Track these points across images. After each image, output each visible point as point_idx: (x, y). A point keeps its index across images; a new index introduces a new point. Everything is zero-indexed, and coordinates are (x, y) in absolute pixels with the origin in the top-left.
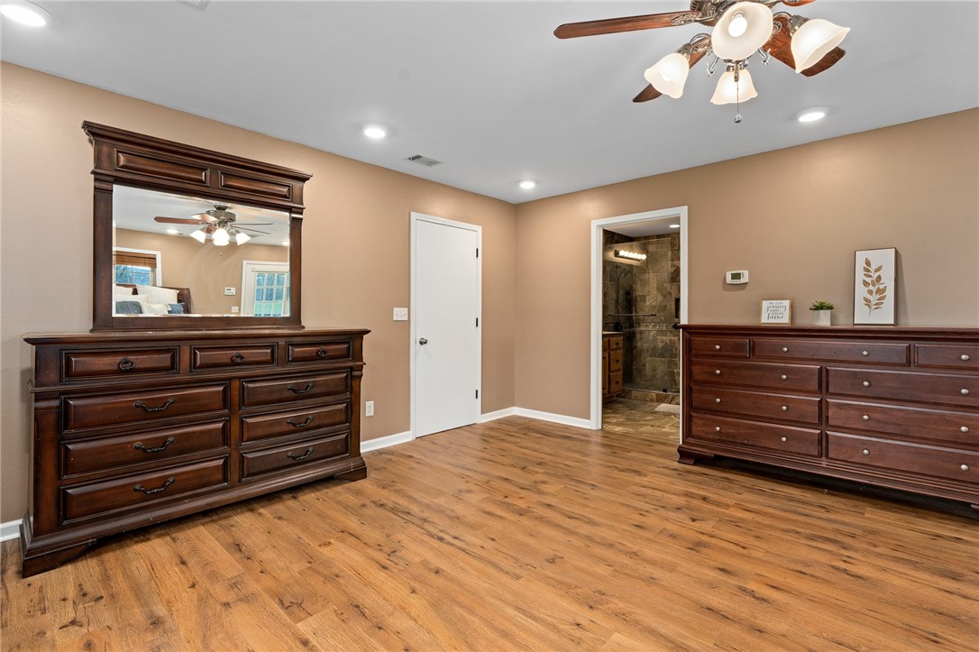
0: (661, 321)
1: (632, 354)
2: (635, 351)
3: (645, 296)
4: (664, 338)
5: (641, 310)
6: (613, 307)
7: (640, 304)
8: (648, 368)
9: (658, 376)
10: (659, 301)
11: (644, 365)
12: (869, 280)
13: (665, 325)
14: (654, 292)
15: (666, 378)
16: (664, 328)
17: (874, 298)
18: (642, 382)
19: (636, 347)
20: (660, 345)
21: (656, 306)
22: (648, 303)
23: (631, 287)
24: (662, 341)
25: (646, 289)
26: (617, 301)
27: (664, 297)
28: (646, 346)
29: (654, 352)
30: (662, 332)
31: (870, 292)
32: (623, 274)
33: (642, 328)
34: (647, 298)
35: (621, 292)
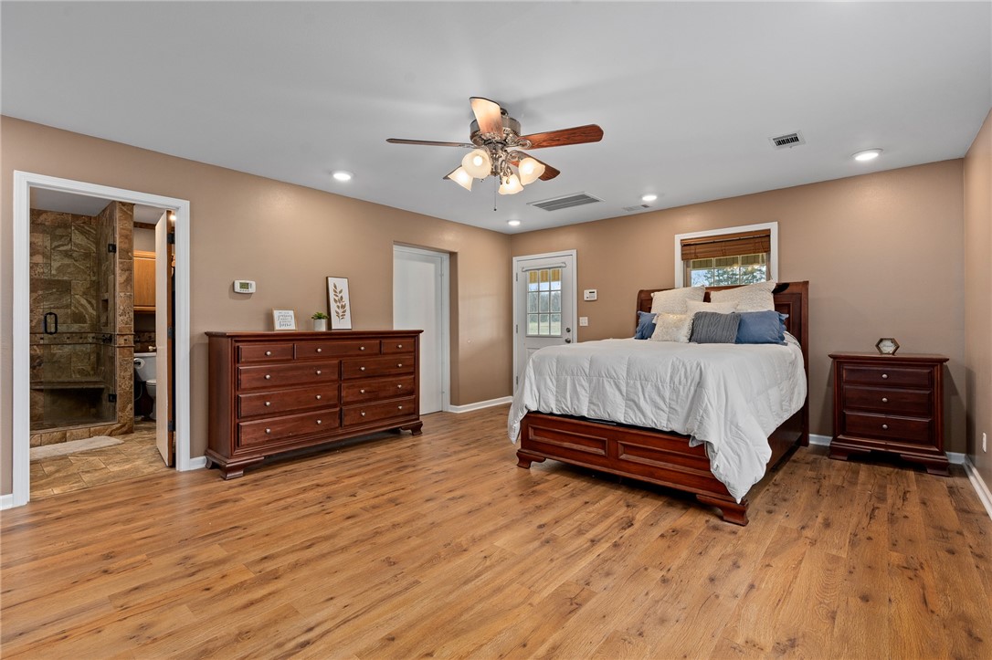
12: (337, 298)
17: (340, 311)
31: (338, 307)
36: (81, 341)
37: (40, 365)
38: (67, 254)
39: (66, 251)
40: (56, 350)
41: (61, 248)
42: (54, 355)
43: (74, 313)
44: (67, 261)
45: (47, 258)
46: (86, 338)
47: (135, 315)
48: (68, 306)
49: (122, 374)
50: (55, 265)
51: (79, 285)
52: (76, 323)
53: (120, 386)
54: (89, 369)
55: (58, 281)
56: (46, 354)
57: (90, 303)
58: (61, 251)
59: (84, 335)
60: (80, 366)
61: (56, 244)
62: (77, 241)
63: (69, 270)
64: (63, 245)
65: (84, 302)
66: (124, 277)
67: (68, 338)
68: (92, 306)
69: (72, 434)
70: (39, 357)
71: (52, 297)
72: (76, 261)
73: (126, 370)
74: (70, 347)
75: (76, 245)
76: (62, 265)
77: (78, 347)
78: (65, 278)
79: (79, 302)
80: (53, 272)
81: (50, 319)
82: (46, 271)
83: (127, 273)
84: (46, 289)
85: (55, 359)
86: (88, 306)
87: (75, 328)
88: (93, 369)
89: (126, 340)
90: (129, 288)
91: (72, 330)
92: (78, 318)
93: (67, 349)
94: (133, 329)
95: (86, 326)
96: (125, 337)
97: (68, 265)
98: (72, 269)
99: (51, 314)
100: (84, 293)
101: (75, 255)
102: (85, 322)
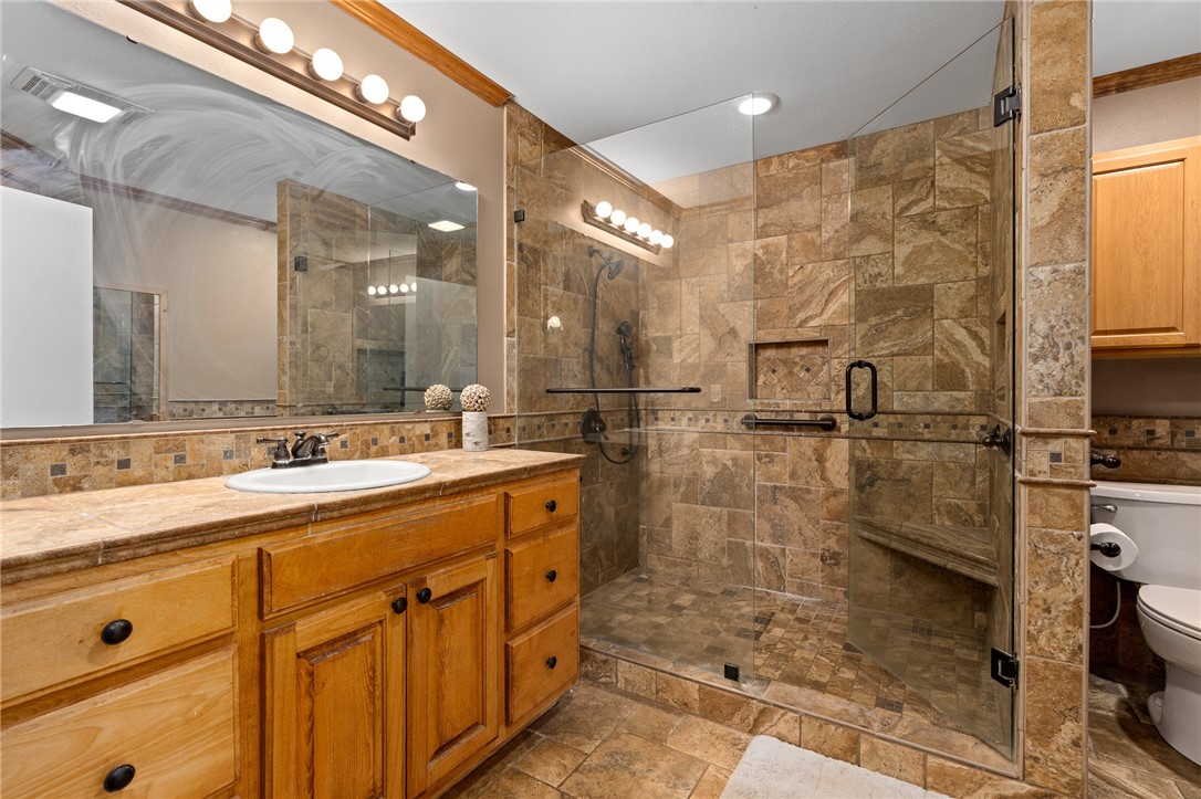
0: (714, 408)
1: (636, 492)
2: (644, 486)
3: (668, 340)
4: (718, 451)
5: (660, 376)
6: (577, 369)
7: (656, 361)
8: (678, 531)
9: (704, 554)
10: (705, 351)
11: (668, 522)
13: (720, 419)
14: (693, 328)
15: (725, 561)
16: (720, 427)
18: (661, 568)
19: (647, 475)
20: (709, 471)
21: (696, 366)
22: (677, 359)
23: (635, 314)
24: (714, 461)
25: (672, 322)
26: (591, 351)
27: (720, 342)
28: (672, 472)
29: (692, 490)
30: (713, 438)
32: (605, 273)
33: (661, 425)
34: (676, 345)
35: (605, 326)
36: (954, 435)
37: (871, 483)
38: (926, 223)
39: (923, 214)
40: (902, 452)
41: (915, 210)
42: (898, 463)
43: (940, 366)
44: (926, 238)
45: (886, 240)
46: (966, 427)
47: (1095, 363)
48: (927, 348)
49: (1040, 590)
50: (902, 251)
51: (952, 296)
52: (943, 389)
53: (1032, 638)
54: (972, 506)
55: (908, 288)
56: (883, 461)
57: (974, 335)
58: (911, 218)
59: (962, 420)
60: (952, 498)
61: (903, 202)
62: (948, 184)
63: (930, 260)
64: (915, 203)
65: (961, 334)
66: (1053, 201)
67: (927, 426)
68: (981, 344)
69: (873, 750)
70: (870, 466)
71: (896, 329)
72: (944, 234)
73: (1054, 579)
74: (930, 447)
75: (945, 193)
76: (916, 252)
77: (948, 451)
78: (922, 280)
79: (950, 336)
80: (899, 270)
81: (862, 378)
82: (884, 269)
83: (1063, 185)
84: (885, 311)
85: (901, 474)
86: (971, 344)
87: (942, 400)
88: (981, 508)
89: (1055, 457)
90: (1071, 242)
91: (936, 406)
92: (949, 377)
93: (925, 452)
94: (1086, 413)
95: (966, 398)
96: (1056, 446)
97: (928, 249)
98: (938, 255)
99: (860, 364)
100: (963, 313)
101: (942, 218)
102: (963, 387)
